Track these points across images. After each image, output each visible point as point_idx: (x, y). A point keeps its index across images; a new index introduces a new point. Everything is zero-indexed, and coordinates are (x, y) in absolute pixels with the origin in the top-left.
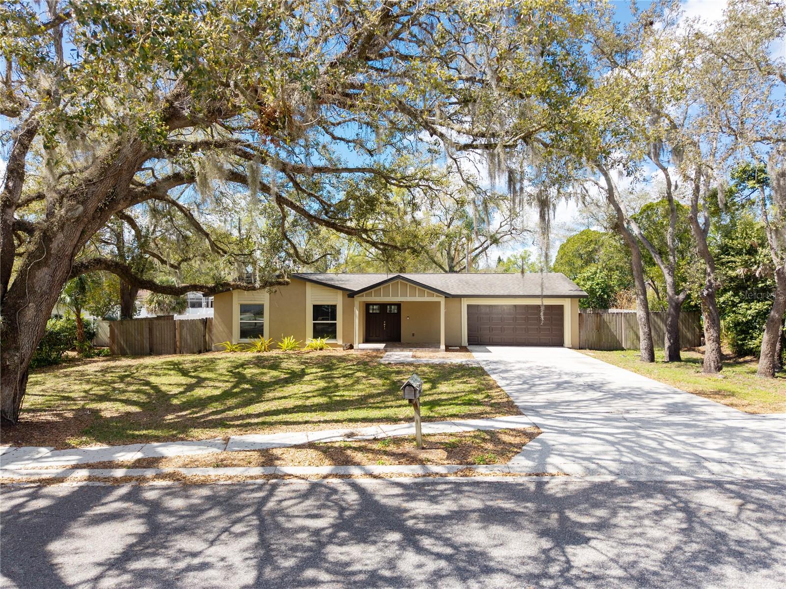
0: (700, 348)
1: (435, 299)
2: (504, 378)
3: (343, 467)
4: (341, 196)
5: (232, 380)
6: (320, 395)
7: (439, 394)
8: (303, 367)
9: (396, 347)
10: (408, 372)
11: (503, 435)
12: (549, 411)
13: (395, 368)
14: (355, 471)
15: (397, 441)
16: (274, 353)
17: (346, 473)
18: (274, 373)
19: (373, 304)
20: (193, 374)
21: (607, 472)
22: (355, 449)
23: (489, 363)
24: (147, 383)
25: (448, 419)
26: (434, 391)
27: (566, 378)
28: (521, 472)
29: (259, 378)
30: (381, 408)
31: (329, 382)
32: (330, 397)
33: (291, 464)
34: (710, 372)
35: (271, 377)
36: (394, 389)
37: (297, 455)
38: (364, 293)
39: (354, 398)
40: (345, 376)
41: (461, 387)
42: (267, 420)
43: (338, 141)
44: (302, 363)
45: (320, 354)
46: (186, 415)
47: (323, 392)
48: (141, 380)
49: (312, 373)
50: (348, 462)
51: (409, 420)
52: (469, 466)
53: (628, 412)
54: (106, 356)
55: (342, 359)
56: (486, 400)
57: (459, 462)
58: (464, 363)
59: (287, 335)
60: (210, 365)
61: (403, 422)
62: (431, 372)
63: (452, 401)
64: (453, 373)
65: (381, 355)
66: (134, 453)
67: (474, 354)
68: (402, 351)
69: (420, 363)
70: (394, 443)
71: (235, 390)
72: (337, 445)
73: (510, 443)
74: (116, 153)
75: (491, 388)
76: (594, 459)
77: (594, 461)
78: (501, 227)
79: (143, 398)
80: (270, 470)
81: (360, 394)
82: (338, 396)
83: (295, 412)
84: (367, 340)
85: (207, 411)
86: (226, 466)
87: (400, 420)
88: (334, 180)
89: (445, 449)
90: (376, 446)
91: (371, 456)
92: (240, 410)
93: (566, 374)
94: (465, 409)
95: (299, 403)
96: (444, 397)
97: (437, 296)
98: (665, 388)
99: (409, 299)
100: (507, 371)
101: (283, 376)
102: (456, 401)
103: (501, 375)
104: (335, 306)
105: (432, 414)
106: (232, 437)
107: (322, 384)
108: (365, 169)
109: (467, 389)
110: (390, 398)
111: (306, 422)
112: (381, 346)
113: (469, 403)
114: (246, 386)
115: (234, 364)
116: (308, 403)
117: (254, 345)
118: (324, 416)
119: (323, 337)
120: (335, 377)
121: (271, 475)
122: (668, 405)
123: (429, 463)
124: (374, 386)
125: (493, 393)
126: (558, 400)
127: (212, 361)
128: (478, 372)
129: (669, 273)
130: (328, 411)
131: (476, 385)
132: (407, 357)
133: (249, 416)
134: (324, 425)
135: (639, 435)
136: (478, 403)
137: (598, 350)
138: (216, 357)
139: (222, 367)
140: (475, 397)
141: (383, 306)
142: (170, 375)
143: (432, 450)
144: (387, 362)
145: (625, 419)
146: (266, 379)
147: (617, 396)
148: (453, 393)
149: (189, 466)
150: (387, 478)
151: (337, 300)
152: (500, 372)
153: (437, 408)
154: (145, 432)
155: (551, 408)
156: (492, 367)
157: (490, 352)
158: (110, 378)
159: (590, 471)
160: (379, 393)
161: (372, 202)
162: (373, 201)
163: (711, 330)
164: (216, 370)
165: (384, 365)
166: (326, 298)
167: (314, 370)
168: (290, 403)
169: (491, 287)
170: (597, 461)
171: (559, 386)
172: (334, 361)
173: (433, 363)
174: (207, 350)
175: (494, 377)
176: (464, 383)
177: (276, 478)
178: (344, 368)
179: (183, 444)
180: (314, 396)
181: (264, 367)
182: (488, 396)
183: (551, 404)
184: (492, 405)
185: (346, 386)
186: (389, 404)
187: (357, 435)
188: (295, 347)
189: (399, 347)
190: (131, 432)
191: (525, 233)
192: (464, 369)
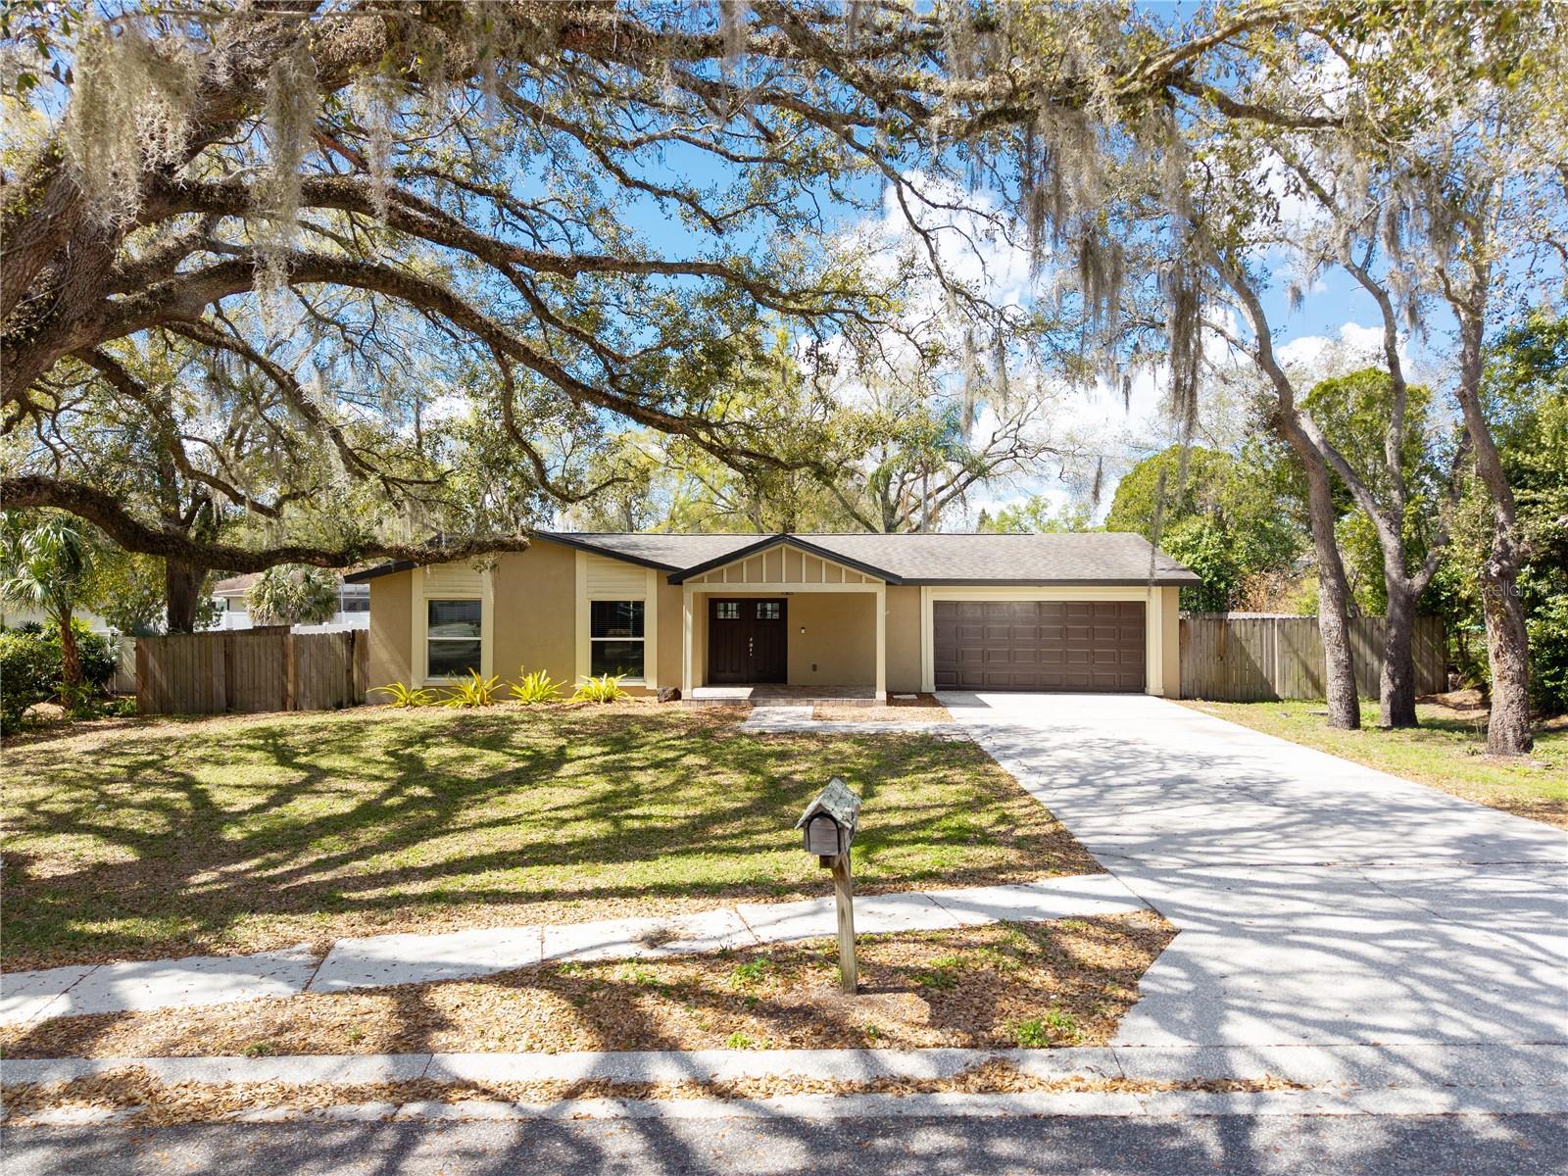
0: (1447, 696)
1: (862, 588)
2: (1032, 770)
3: (627, 1057)
4: (648, 337)
5: (390, 774)
6: (593, 816)
7: (882, 811)
8: (563, 742)
9: (777, 695)
10: (806, 754)
11: (1072, 940)
12: (1167, 862)
13: (775, 746)
14: (662, 1071)
15: (786, 960)
16: (500, 710)
17: (637, 1078)
18: (493, 758)
19: (726, 601)
20: (303, 760)
21: (1416, 1078)
22: (668, 992)
23: (991, 731)
24: (187, 784)
25: (916, 885)
26: (870, 803)
27: (1176, 770)
28: (1157, 1074)
29: (454, 769)
30: (739, 851)
31: (617, 782)
32: (616, 822)
33: (477, 1044)
34: (1504, 752)
35: (485, 768)
36: (776, 797)
37: (498, 1011)
38: (705, 574)
39: (676, 823)
40: (658, 765)
41: (935, 792)
42: (449, 887)
43: (636, 191)
44: (561, 733)
45: (605, 712)
46: (247, 871)
47: (602, 808)
48: (175, 775)
49: (580, 758)
50: (645, 1038)
51: (813, 888)
52: (999, 1054)
53: (1368, 862)
54: (125, 715)
55: (653, 724)
56: (1002, 828)
57: (967, 1039)
58: (931, 732)
59: (532, 669)
60: (348, 740)
61: (798, 895)
62: (859, 755)
63: (917, 832)
64: (910, 756)
65: (744, 714)
66: (48, 999)
67: (952, 711)
68: (790, 704)
69: (832, 732)
70: (777, 971)
71: (388, 802)
72: (616, 975)
73: (1100, 969)
74: (38, 185)
75: (1006, 796)
76: (1360, 1026)
77: (1362, 1034)
78: (994, 442)
79: (158, 823)
80: (411, 1066)
81: (690, 812)
82: (636, 817)
83: (525, 864)
84: (711, 680)
85: (305, 860)
86: (285, 1052)
87: (792, 889)
88: (629, 296)
89: (922, 991)
90: (726, 982)
91: (710, 1016)
92: (386, 856)
93: (1175, 758)
94: (956, 857)
95: (539, 836)
96: (896, 819)
97: (868, 581)
98: (1426, 796)
99: (805, 587)
100: (1034, 752)
101: (513, 765)
102: (928, 833)
103: (1024, 761)
104: (639, 605)
105: (873, 871)
106: (340, 943)
107: (601, 786)
108: (703, 265)
109: (951, 799)
110: (765, 822)
111: (547, 896)
112: (743, 693)
113: (962, 837)
114: (420, 791)
115: (405, 735)
116: (561, 836)
117: (459, 692)
118: (595, 875)
119: (613, 673)
120: (633, 768)
121: (410, 1084)
122: (1460, 842)
123: (880, 1043)
124: (724, 790)
125: (1015, 808)
126: (1181, 829)
127: (358, 728)
128: (964, 754)
129: (1389, 529)
130: (608, 860)
131: (969, 787)
132: (802, 717)
133: (407, 874)
134: (591, 903)
135: (1447, 943)
136: (985, 839)
137: (1223, 700)
138: (369, 718)
139: (376, 743)
140: (973, 820)
141: (747, 604)
142: (250, 762)
143: (886, 996)
144: (756, 730)
145: (1375, 885)
146: (471, 772)
147: (1321, 817)
148: (916, 809)
149: (180, 1050)
150: (757, 1098)
151: (646, 590)
152: (1021, 754)
153: (883, 853)
154: (115, 926)
155: (1170, 853)
156: (999, 742)
157: (985, 705)
158: (108, 770)
159: (1362, 1074)
160: (736, 810)
161: (720, 356)
162: (723, 352)
163: (1508, 656)
164: (359, 749)
165: (750, 736)
166: (621, 586)
167: (587, 750)
168: (514, 838)
169: (985, 564)
170: (1374, 1037)
171: (1171, 789)
172: (636, 728)
173: (861, 733)
174: (356, 702)
175: (1007, 766)
176: (940, 781)
177: (425, 1096)
178: (656, 746)
179: (198, 969)
180: (578, 819)
181: (471, 744)
182: (1003, 819)
183: (1167, 841)
184: (1019, 844)
185: (657, 790)
186: (763, 839)
187: (676, 939)
188: (550, 696)
189: (783, 696)
190: (78, 928)
191: (1043, 455)
192: (935, 748)
